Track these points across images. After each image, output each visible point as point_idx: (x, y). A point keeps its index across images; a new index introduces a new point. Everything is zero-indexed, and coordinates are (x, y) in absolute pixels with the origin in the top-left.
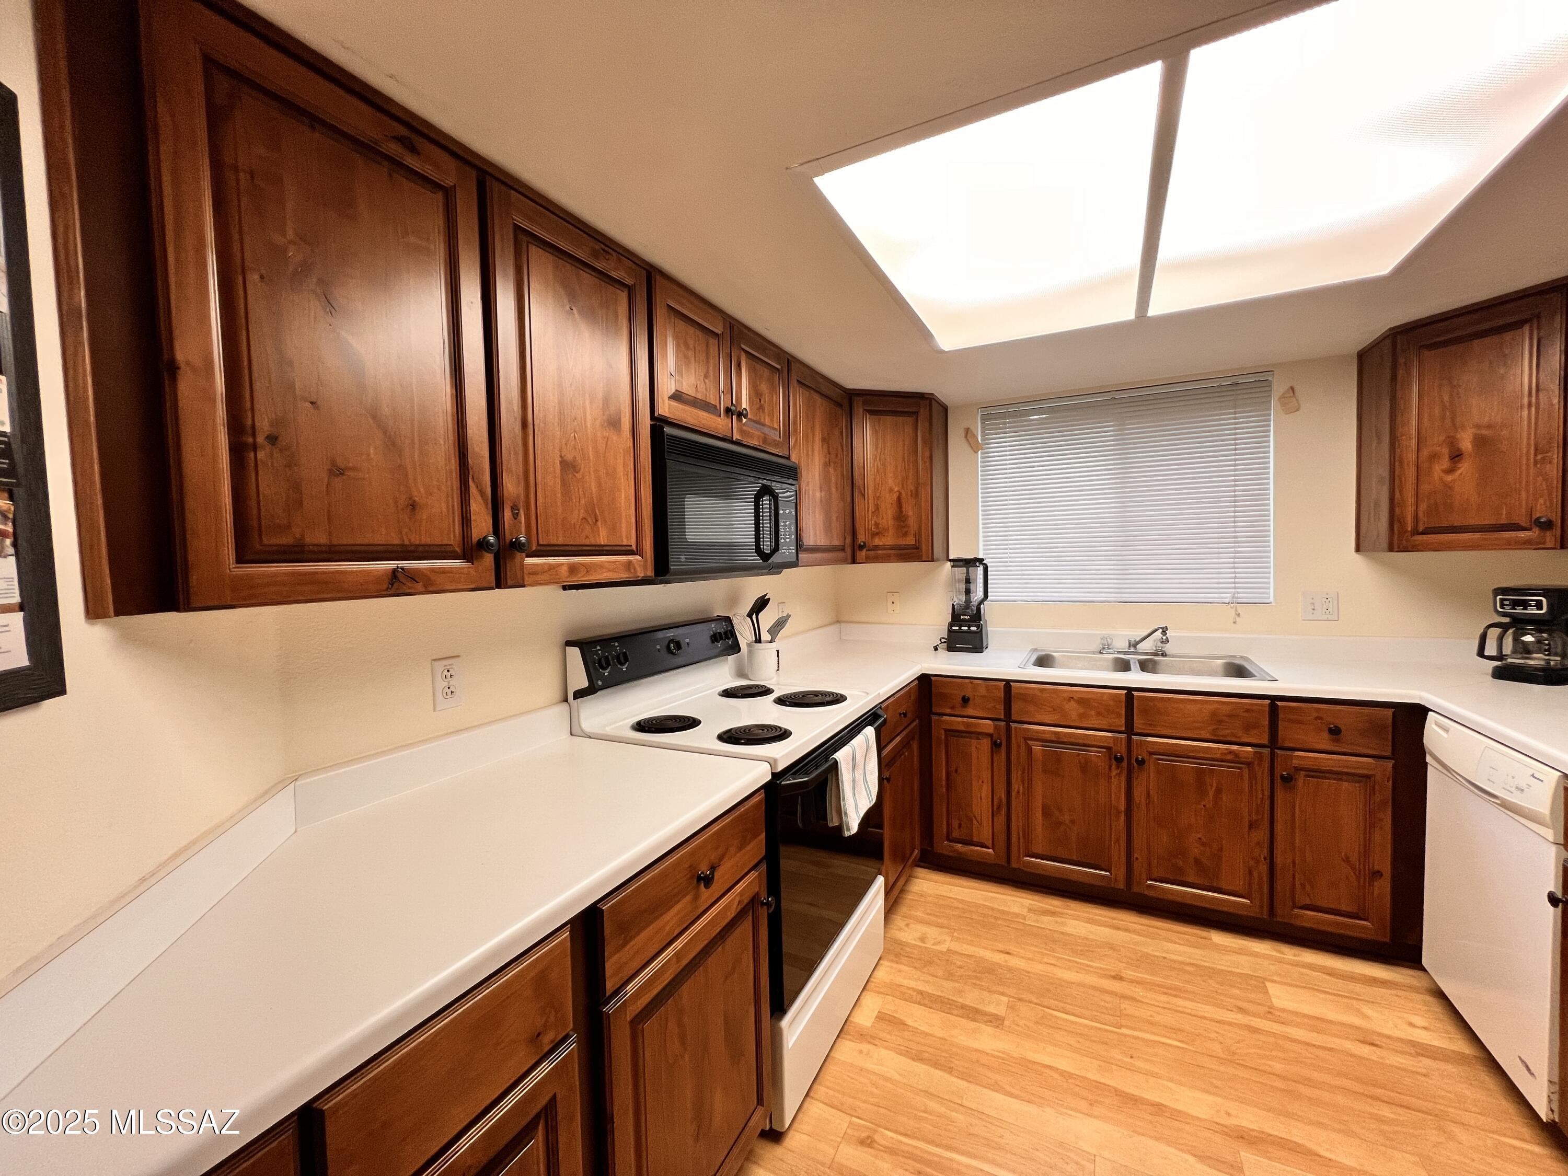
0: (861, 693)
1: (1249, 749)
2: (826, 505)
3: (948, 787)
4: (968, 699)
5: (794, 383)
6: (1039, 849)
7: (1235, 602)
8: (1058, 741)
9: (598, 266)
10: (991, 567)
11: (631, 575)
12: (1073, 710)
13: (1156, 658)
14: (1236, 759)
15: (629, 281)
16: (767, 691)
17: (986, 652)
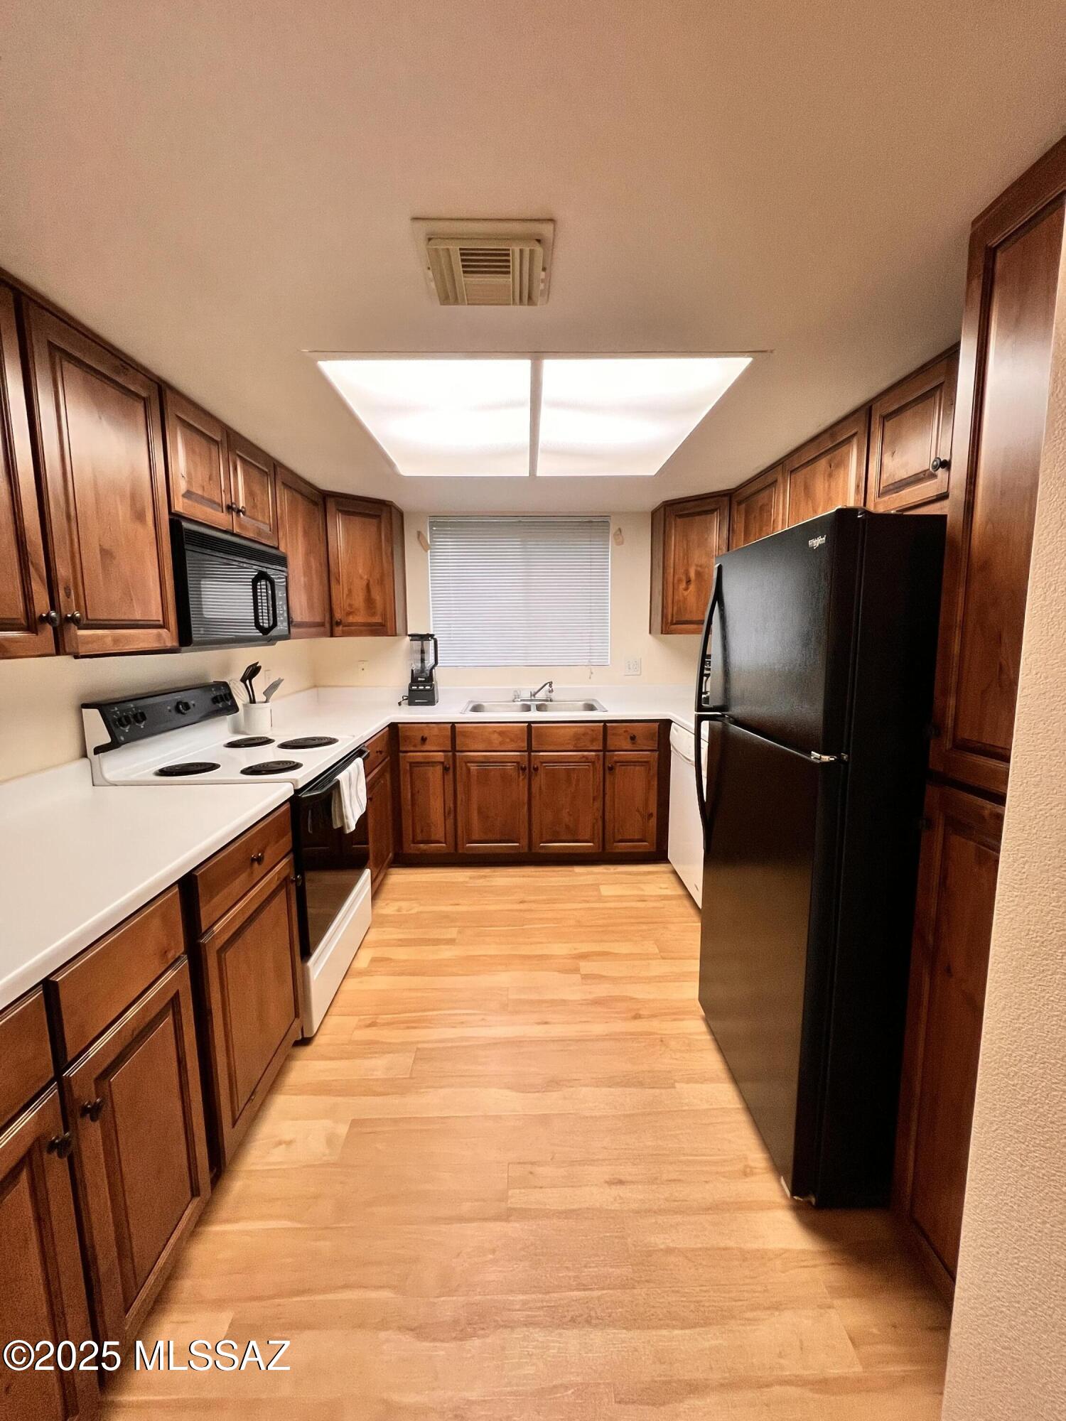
0: (348, 737)
1: (593, 753)
2: (309, 588)
3: (413, 804)
4: (426, 739)
5: (279, 484)
6: (475, 837)
7: (590, 665)
8: (486, 761)
9: (120, 380)
10: (440, 640)
11: (162, 645)
12: (496, 739)
13: (546, 703)
14: (586, 760)
15: (144, 394)
16: (268, 741)
17: (437, 705)
